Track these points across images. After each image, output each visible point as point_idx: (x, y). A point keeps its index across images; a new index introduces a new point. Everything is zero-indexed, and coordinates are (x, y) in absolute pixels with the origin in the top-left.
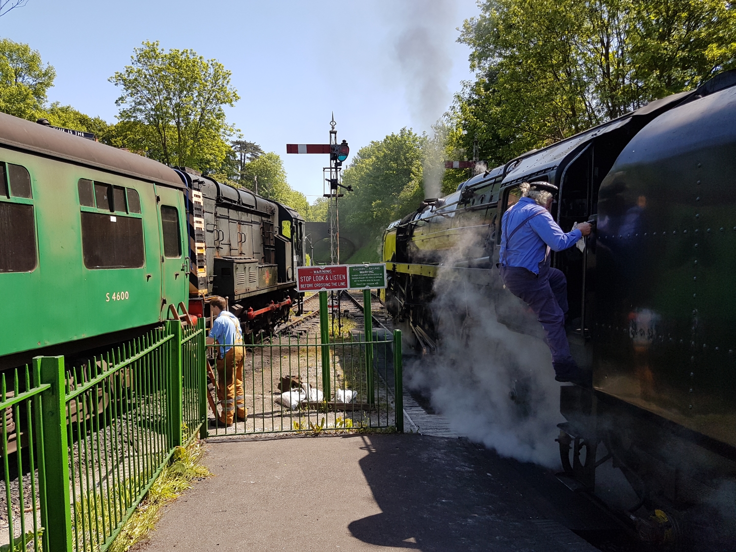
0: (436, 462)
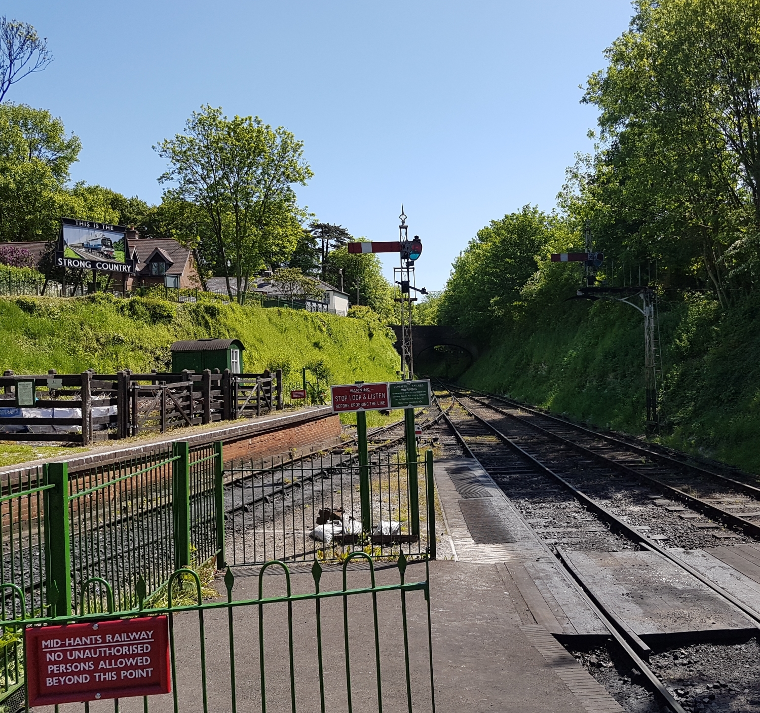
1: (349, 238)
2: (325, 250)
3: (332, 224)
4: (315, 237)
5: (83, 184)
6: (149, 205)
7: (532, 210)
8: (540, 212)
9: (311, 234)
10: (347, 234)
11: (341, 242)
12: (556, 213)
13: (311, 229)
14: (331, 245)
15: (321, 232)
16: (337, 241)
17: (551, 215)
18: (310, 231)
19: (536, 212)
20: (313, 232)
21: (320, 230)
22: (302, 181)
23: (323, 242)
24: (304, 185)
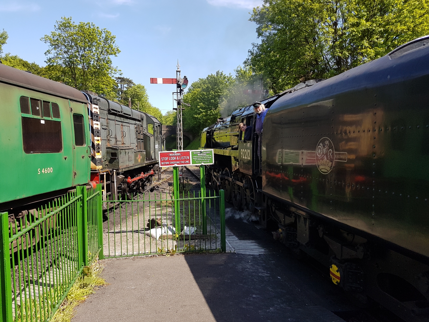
0: (247, 271)
1: (133, 84)
2: (122, 89)
3: (125, 78)
4: (118, 83)
5: (9, 54)
6: (40, 66)
7: (220, 73)
8: (224, 75)
9: (116, 82)
10: (132, 82)
11: (130, 86)
12: (231, 75)
14: (125, 87)
15: (120, 81)
16: (128, 85)
17: (229, 76)
18: (116, 80)
19: (222, 74)
20: (117, 81)
21: (120, 80)
23: (121, 85)
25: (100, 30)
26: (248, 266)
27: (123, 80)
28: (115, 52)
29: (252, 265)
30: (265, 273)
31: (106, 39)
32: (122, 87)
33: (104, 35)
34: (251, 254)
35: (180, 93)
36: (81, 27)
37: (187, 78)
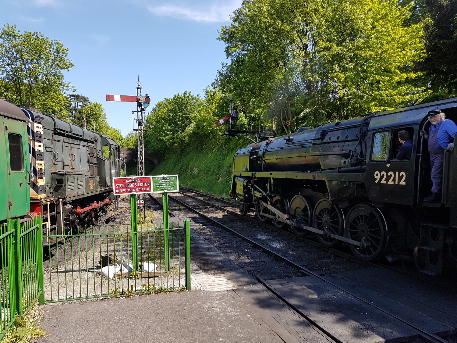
0: (214, 310)
1: (89, 102)
2: (76, 108)
3: (80, 95)
4: (71, 101)
7: (188, 94)
8: (192, 95)
9: (69, 99)
10: (88, 100)
11: (85, 105)
12: (199, 96)
13: (69, 97)
14: (80, 105)
16: (82, 104)
17: (197, 97)
18: (68, 98)
19: (189, 95)
21: (74, 98)
22: (67, 69)
23: (75, 104)
24: (69, 71)
25: (50, 41)
26: (215, 305)
27: (77, 97)
28: (68, 66)
29: (219, 303)
30: (234, 312)
31: (57, 52)
32: (76, 105)
33: (54, 47)
34: (218, 290)
35: (142, 112)
36: (27, 37)
37: (149, 96)
